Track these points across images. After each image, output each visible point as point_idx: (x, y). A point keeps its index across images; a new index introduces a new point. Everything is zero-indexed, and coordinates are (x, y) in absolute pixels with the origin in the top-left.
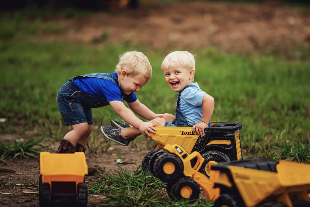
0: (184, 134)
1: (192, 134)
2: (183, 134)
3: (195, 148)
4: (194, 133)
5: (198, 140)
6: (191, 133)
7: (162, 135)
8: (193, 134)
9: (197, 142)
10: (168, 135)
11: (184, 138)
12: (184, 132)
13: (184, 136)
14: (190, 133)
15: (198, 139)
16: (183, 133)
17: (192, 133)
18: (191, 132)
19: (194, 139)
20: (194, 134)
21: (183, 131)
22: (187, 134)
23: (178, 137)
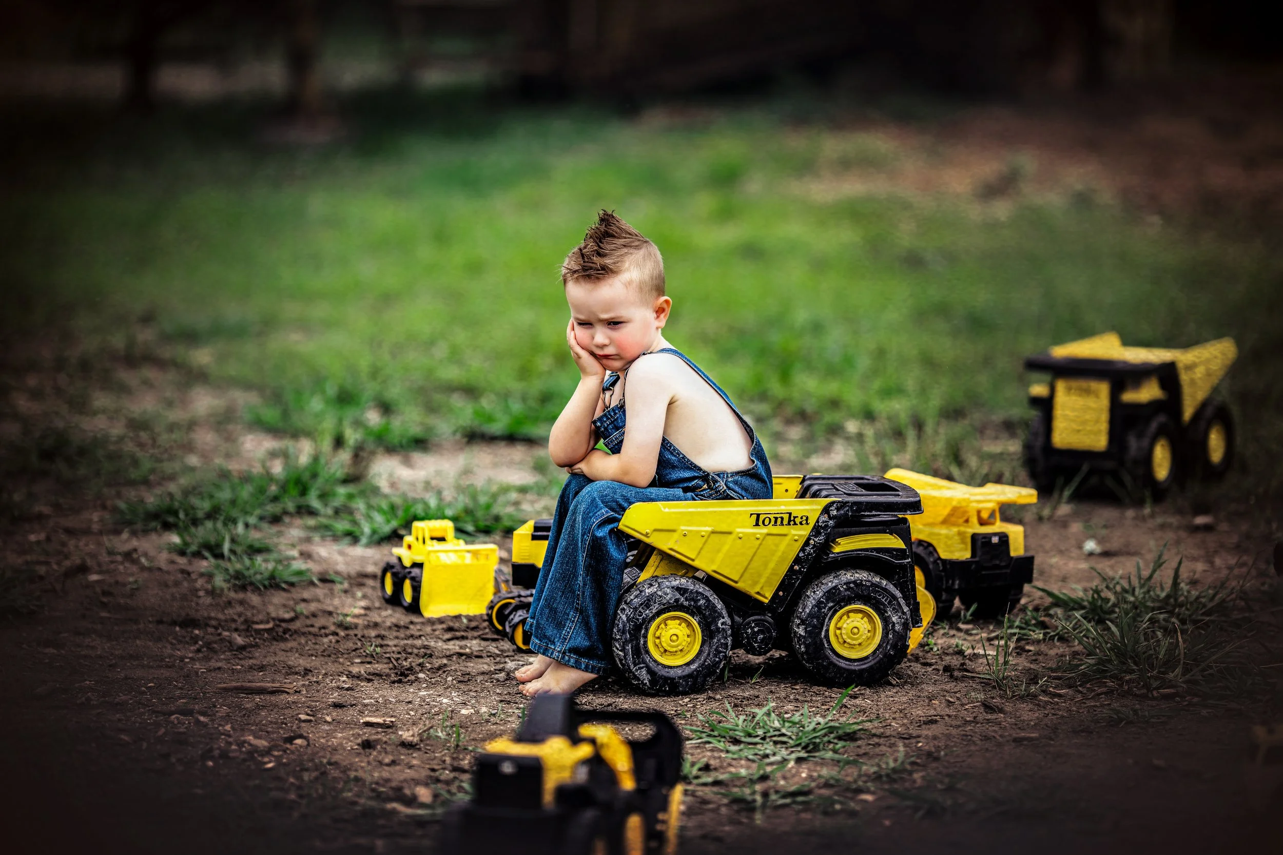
0: (760, 523)
1: (789, 524)
2: (757, 524)
3: (796, 570)
4: (794, 521)
5: (807, 543)
6: (785, 522)
7: (690, 531)
8: (792, 523)
9: (803, 549)
10: (709, 529)
11: (761, 538)
12: (762, 518)
13: (763, 530)
14: (782, 518)
15: (808, 539)
16: (758, 520)
17: (790, 521)
18: (786, 517)
19: (796, 538)
20: (795, 524)
21: (758, 515)
22: (773, 522)
23: (741, 535)
